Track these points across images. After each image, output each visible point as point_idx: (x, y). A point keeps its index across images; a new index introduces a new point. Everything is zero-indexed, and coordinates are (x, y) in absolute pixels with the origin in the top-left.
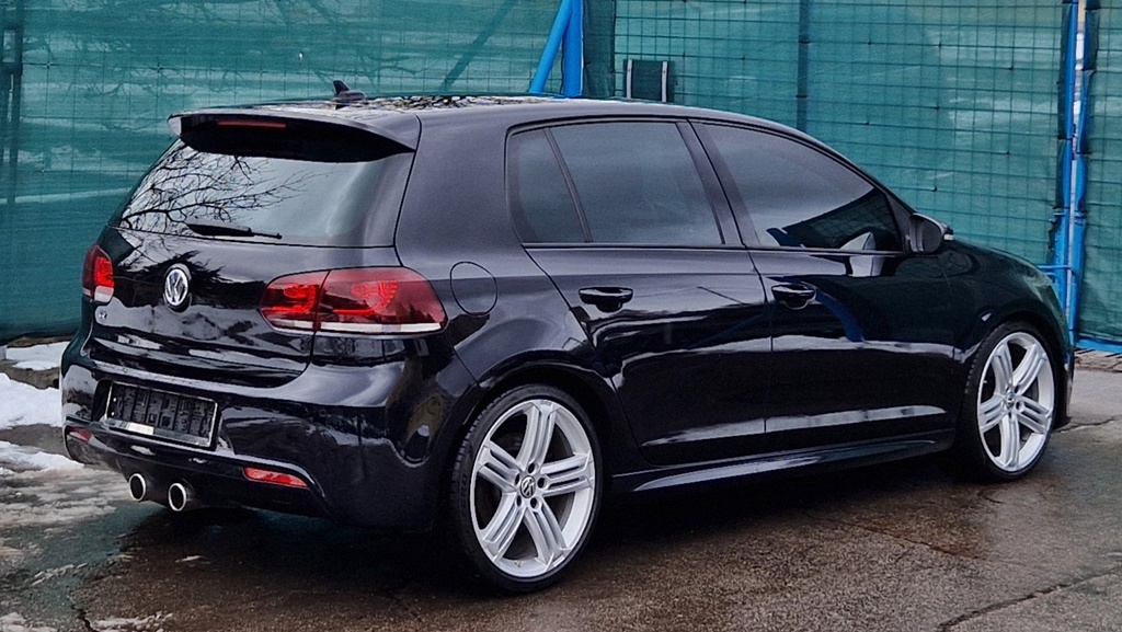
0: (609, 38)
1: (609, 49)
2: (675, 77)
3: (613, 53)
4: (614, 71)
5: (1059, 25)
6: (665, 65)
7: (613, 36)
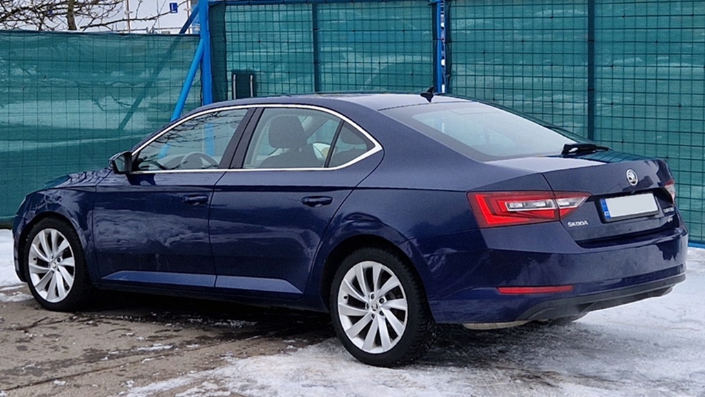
0: (223, 63)
1: (224, 69)
2: (257, 83)
3: (226, 71)
4: (227, 81)
5: (432, 51)
6: (251, 77)
7: (225, 61)
